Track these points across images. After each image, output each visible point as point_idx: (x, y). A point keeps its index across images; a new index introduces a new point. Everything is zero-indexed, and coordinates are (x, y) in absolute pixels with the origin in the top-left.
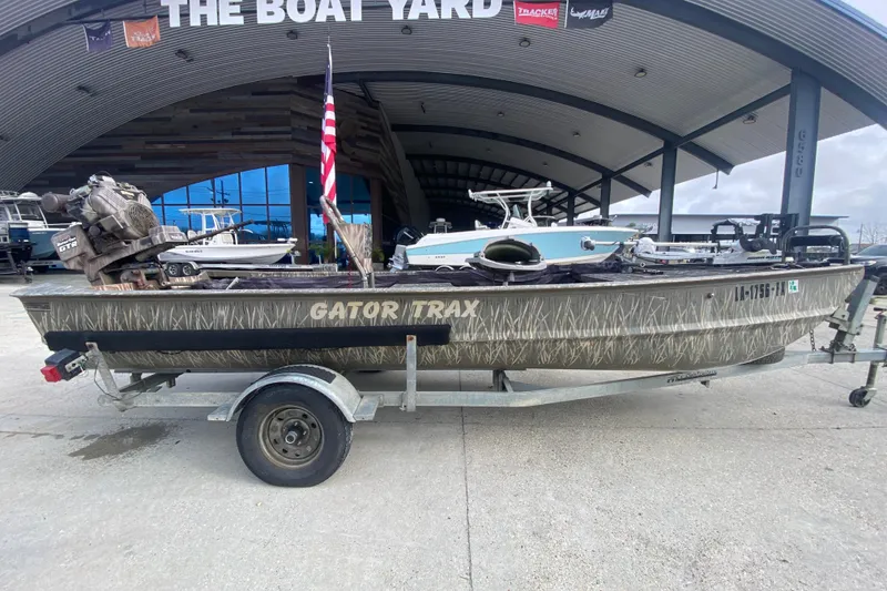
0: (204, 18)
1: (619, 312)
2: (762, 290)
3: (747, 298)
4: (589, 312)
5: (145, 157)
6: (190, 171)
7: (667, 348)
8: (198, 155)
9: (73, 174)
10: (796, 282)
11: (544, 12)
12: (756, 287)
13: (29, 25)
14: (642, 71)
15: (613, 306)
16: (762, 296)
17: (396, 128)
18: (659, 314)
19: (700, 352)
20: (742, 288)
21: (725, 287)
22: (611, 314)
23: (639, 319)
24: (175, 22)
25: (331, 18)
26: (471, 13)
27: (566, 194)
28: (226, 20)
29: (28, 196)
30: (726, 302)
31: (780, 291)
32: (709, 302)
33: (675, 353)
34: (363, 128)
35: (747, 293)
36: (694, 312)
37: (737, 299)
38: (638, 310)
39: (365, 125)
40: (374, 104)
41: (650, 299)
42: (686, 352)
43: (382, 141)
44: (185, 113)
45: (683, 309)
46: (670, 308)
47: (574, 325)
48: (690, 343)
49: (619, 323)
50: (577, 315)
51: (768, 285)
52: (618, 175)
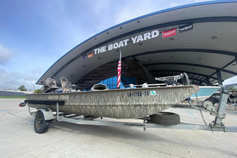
0: (100, 51)
1: (95, 98)
2: (138, 94)
3: (132, 96)
4: (88, 98)
5: (93, 77)
6: (99, 79)
7: (108, 110)
8: (101, 76)
9: (82, 81)
10: (154, 92)
11: (171, 32)
12: (136, 92)
13: (76, 57)
14: (215, 37)
15: (93, 97)
16: (138, 96)
17: (144, 65)
18: (104, 100)
19: (118, 112)
20: (130, 93)
21: (124, 92)
22: (93, 99)
23: (99, 101)
24: (96, 53)
25: (121, 46)
26: (151, 37)
27: (205, 78)
28: (104, 51)
29: (74, 85)
30: (125, 97)
31: (146, 94)
32: (119, 97)
33: (111, 112)
34: (134, 67)
35: (132, 94)
36: (114, 100)
37: (128, 96)
38: (99, 98)
39: (135, 66)
40: (137, 61)
41: (102, 95)
42: (114, 112)
43: (139, 69)
44: (100, 69)
45: (111, 99)
46: (107, 98)
47: (85, 101)
48: (114, 109)
49: (95, 102)
50: (86, 99)
51: (141, 92)
52: (223, 69)
